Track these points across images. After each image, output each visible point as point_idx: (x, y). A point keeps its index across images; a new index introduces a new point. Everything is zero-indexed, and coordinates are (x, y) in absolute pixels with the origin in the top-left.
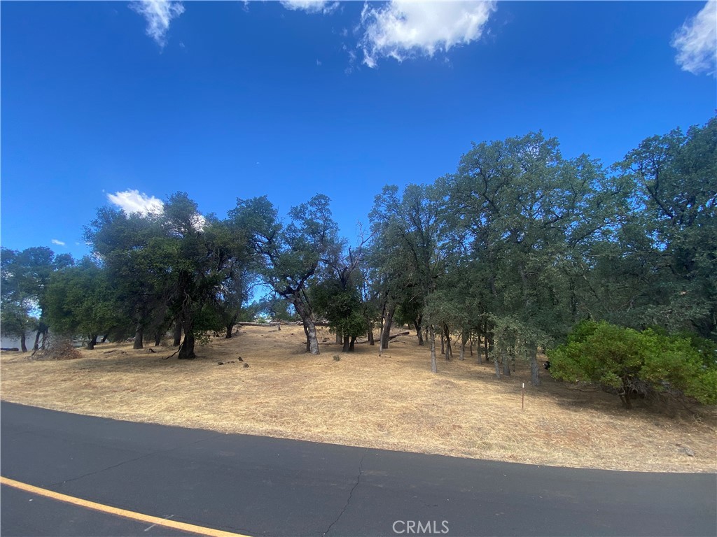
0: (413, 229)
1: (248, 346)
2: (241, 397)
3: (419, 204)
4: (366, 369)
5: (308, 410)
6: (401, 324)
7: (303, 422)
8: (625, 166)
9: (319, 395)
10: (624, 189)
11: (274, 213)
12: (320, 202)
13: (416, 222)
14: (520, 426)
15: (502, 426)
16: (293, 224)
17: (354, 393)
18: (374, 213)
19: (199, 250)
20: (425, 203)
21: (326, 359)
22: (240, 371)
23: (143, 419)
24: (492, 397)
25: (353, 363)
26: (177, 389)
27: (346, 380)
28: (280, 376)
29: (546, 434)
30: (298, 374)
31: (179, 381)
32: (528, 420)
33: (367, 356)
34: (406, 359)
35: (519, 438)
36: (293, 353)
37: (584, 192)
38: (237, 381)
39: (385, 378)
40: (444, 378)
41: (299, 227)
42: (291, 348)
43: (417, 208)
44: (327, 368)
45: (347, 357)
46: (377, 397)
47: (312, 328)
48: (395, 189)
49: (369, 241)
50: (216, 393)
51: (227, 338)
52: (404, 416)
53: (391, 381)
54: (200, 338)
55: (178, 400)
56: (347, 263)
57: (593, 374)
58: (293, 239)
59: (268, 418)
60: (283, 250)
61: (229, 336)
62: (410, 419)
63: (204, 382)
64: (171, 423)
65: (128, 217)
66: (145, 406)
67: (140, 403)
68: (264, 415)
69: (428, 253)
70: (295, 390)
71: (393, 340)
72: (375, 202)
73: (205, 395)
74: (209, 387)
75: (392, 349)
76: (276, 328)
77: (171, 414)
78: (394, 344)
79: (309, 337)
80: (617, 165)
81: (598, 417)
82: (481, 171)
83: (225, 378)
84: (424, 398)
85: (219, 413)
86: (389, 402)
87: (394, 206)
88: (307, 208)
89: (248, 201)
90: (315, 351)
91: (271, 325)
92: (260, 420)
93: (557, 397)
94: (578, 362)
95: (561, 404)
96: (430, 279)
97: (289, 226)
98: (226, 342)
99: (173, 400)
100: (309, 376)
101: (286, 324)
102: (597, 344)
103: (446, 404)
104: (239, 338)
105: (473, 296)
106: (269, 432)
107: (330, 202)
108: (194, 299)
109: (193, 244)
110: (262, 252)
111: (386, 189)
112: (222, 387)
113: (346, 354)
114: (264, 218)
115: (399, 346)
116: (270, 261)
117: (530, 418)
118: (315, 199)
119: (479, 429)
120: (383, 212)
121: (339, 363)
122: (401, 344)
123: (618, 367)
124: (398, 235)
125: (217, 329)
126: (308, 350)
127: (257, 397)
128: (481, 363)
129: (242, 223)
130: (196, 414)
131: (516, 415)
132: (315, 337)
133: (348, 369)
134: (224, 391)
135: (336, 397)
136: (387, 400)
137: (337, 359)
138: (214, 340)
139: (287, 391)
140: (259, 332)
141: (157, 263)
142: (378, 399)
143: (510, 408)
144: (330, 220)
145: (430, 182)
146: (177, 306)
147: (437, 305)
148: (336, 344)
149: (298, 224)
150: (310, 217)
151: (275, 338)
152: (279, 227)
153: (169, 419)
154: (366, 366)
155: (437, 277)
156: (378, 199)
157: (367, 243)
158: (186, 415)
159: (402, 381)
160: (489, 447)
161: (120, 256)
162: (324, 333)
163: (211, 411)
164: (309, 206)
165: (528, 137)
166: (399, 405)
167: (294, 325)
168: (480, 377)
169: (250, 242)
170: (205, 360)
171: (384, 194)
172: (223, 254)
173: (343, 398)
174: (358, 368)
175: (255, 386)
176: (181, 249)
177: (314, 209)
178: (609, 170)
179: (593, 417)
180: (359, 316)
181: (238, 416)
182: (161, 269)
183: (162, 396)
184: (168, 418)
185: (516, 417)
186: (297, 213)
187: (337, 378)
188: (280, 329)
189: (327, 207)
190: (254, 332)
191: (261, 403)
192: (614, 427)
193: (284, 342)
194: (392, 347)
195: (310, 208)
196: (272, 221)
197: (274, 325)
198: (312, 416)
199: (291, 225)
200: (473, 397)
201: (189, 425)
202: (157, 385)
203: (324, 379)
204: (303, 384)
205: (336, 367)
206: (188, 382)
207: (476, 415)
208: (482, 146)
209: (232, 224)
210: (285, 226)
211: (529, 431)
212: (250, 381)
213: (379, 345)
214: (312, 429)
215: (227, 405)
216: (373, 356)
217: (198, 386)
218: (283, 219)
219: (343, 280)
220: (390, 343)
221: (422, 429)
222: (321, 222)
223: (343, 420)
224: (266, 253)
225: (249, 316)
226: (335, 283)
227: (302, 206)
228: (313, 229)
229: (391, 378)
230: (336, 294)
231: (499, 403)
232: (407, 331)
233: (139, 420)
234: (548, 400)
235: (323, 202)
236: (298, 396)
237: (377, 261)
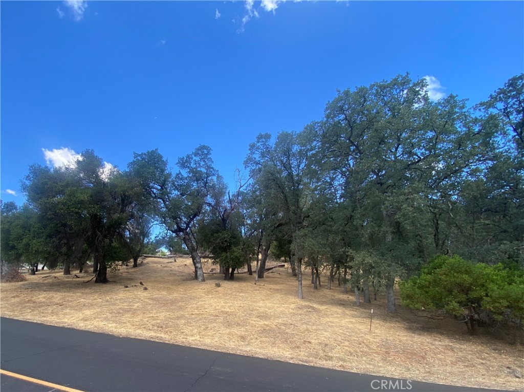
0: (285, 174)
1: (149, 274)
2: (138, 312)
3: (289, 150)
4: (241, 294)
5: (188, 323)
6: (277, 257)
7: (183, 332)
9: (198, 313)
11: (165, 164)
12: (203, 152)
13: (287, 166)
14: (363, 345)
15: (347, 343)
16: (180, 173)
17: (227, 313)
18: (249, 161)
19: (105, 198)
20: (296, 148)
21: (210, 285)
22: (141, 294)
23: (64, 325)
24: (347, 320)
25: (231, 289)
26: (92, 305)
27: (222, 302)
28: (170, 297)
29: (386, 352)
30: (185, 296)
31: (94, 299)
32: (372, 340)
33: (243, 285)
34: (278, 287)
35: (360, 354)
36: (184, 280)
38: (137, 300)
39: (256, 302)
40: (307, 304)
41: (186, 176)
42: (182, 276)
43: (287, 153)
44: (209, 292)
45: (227, 285)
46: (245, 316)
47: (198, 260)
48: (268, 137)
49: (246, 185)
50: (120, 308)
51: (134, 267)
52: (264, 331)
53: (261, 304)
54: (110, 267)
55: (92, 313)
56: (228, 206)
57: (438, 302)
58: (181, 185)
59: (156, 328)
60: (173, 195)
61: (135, 265)
62: (269, 333)
63: (112, 300)
64: (83, 328)
65: (52, 170)
66: (67, 316)
67: (65, 314)
68: (153, 325)
69: (298, 195)
70: (180, 308)
71: (270, 271)
72: (250, 149)
73: (111, 309)
74: (115, 304)
75: (268, 279)
76: (172, 260)
77: (86, 323)
78: (271, 275)
79: (196, 268)
80: (482, 104)
81: (440, 341)
82: (346, 117)
83: (128, 298)
84: (285, 319)
85: (120, 323)
86: (254, 321)
87: (266, 153)
88: (192, 158)
89: (142, 154)
90: (200, 278)
91: (169, 258)
92: (149, 329)
93: (408, 323)
94: (427, 292)
95: (410, 329)
96: (299, 219)
97: (177, 175)
98: (133, 270)
99: (88, 312)
100: (194, 298)
101: (181, 257)
103: (302, 324)
104: (143, 267)
106: (152, 338)
107: (211, 152)
108: (105, 237)
109: (101, 192)
110: (156, 197)
111: (260, 137)
112: (126, 304)
113: (226, 282)
114: (157, 168)
115: (275, 276)
116: (162, 205)
117: (374, 338)
118: (198, 149)
119: (326, 345)
120: (258, 159)
121: (220, 288)
122: (276, 275)
123: (463, 298)
124: (269, 180)
125: (125, 260)
126: (196, 277)
127: (150, 313)
128: (346, 292)
129: (138, 173)
130: (103, 323)
131: (363, 335)
132: (201, 268)
133: (226, 293)
134: (126, 307)
135: (212, 315)
136: (252, 319)
137: (218, 285)
138: (121, 268)
139: (174, 309)
140: (159, 263)
141: (73, 208)
142: (245, 318)
143: (359, 330)
144: (212, 168)
146: (91, 242)
148: (220, 273)
150: (194, 166)
151: (171, 267)
152: (170, 174)
153: (82, 326)
154: (242, 292)
155: (309, 216)
156: (252, 147)
157: (244, 187)
158: (96, 324)
159: (269, 305)
160: (331, 358)
161: (46, 203)
162: (209, 265)
163: (114, 322)
164: (193, 156)
166: (262, 323)
167: (187, 258)
168: (342, 303)
169: (146, 190)
170: (115, 284)
171: (258, 142)
172: (125, 200)
173: (217, 316)
174: (234, 293)
175: (150, 304)
176: (91, 196)
177: (197, 159)
179: (435, 340)
181: (133, 325)
182: (77, 213)
183: (81, 310)
184: (82, 325)
185: (362, 337)
186: (183, 163)
187: (216, 300)
188: (175, 261)
189: (209, 156)
190: (155, 263)
191: (153, 317)
192: (452, 350)
193: (178, 271)
194: (267, 277)
195: (194, 158)
196: (163, 171)
197: (171, 257)
198: (190, 328)
199: (179, 174)
200: (328, 320)
201: (96, 330)
202: (78, 301)
203: (205, 301)
204: (187, 304)
205: (216, 291)
206: (101, 300)
207: (326, 333)
208: (347, 93)
209: (130, 174)
210: (174, 175)
211: (370, 349)
212: (147, 300)
213: (256, 276)
214: (188, 337)
215: (126, 317)
216: (249, 284)
217: (108, 303)
218: (173, 169)
219: (224, 220)
220: (265, 274)
221: (277, 342)
222: (204, 170)
223: (214, 332)
224: (159, 198)
225: (153, 250)
226: (218, 223)
227: (188, 157)
228: (197, 176)
229: (261, 301)
231: (351, 326)
232: (283, 264)
233: (61, 325)
234: (398, 324)
235: (206, 151)
236: (182, 313)
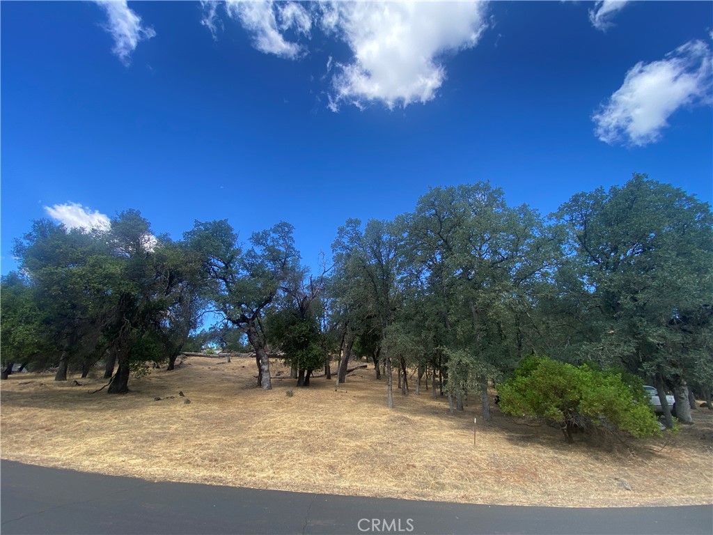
0: (373, 262)
1: (192, 380)
2: (178, 438)
3: (380, 238)
4: (321, 405)
5: (254, 452)
6: (360, 356)
7: (247, 466)
8: (559, 217)
9: (267, 435)
10: (558, 238)
11: (234, 238)
12: (284, 230)
13: (377, 255)
14: (472, 464)
15: (455, 464)
16: (253, 250)
17: (306, 432)
18: (337, 244)
19: (147, 272)
20: (385, 237)
21: (278, 394)
22: (180, 409)
23: (56, 463)
24: (446, 433)
25: (307, 399)
26: (101, 429)
27: (298, 418)
28: (225, 413)
29: (497, 471)
30: (245, 411)
31: (106, 419)
32: (479, 456)
33: (322, 392)
34: (361, 394)
35: (472, 476)
36: (242, 388)
37: (526, 237)
38: (175, 419)
39: (339, 415)
40: (399, 414)
41: (259, 253)
42: (240, 382)
43: (378, 241)
44: (278, 405)
45: (301, 393)
46: (331, 435)
47: (265, 361)
48: (358, 222)
49: (331, 270)
50: (149, 433)
51: (168, 369)
52: (358, 456)
53: (346, 417)
54: (136, 369)
55: (102, 442)
56: (307, 292)
57: (538, 408)
58: (252, 265)
59: (207, 462)
60: (241, 275)
61: (171, 367)
62: (364, 458)
63: (135, 420)
64: (90, 469)
65: (68, 231)
66: (60, 449)
67: (56, 445)
68: (203, 458)
69: (387, 285)
70: (241, 430)
71: (351, 373)
72: (338, 233)
73: (134, 435)
74: (140, 427)
75: (350, 384)
76: (226, 360)
77: (91, 459)
78: (351, 378)
79: (261, 370)
80: (552, 215)
81: (544, 452)
82: (436, 212)
83: (161, 416)
84: (379, 436)
85: (150, 457)
86: (342, 442)
87: (356, 238)
88: (269, 235)
89: (206, 223)
90: (266, 386)
91: (220, 357)
92: (197, 465)
93: (507, 432)
94: (524, 396)
95: (510, 440)
96: (388, 311)
97: (249, 251)
98: (167, 374)
99: (95, 442)
100: (258, 414)
101: (237, 356)
102: (540, 379)
103: (400, 441)
104: (182, 370)
105: (429, 329)
106: (206, 479)
107: (293, 230)
108: (135, 325)
109: (141, 264)
110: (217, 277)
111: (350, 222)
112: (157, 426)
113: (300, 389)
114: (223, 241)
115: (357, 380)
116: (224, 287)
117: (482, 455)
118: (278, 226)
119: (433, 468)
120: (346, 243)
121: (292, 398)
122: (358, 378)
123: (559, 401)
124: (359, 267)
125: (158, 360)
126: (260, 384)
127: (196, 438)
128: (436, 398)
129: (198, 246)
130: (121, 459)
131: (469, 451)
132: (268, 371)
133: (301, 405)
134: (158, 431)
135: (286, 437)
136: (339, 439)
137: (290, 394)
138: (153, 372)
139: (232, 431)
140: (206, 364)
141: (95, 283)
142: (331, 438)
143: (463, 444)
144: (293, 248)
145: (391, 219)
146: (113, 332)
147: (395, 337)
148: (290, 378)
149: (259, 250)
150: (272, 244)
151: (223, 370)
152: (239, 251)
153: (87, 465)
154: (320, 402)
155: (395, 309)
156: (341, 231)
157: (329, 273)
158: (110, 460)
159: (357, 418)
160: (442, 487)
161: (52, 274)
162: (279, 366)
163: (140, 456)
164: (271, 232)
165: (478, 185)
166: (352, 444)
167: (245, 357)
168: (435, 412)
169: (204, 266)
170: (139, 395)
171: (348, 227)
172: (174, 277)
173: (294, 438)
174: (312, 404)
175: (195, 425)
176: (126, 269)
177: (276, 236)
178: (546, 219)
179: (539, 451)
180: (316, 349)
181: (171, 460)
182: (98, 291)
183: (82, 437)
184: (87, 463)
185: (468, 454)
186: (258, 239)
187: (289, 415)
188: (229, 361)
189: (290, 235)
190: (201, 364)
191: (201, 444)
192: (559, 461)
193: (233, 376)
194: (349, 381)
195: (272, 235)
196: (231, 245)
197: (223, 357)
198: (258, 458)
199: (251, 251)
200: (427, 434)
201: (112, 471)
202: (78, 423)
203: (274, 417)
204: (250, 423)
205: (288, 403)
206: (116, 421)
207: (430, 452)
208: (438, 190)
209: (186, 246)
210: (244, 251)
211: (480, 469)
212: (190, 419)
213: (335, 379)
214: (256, 474)
215: (159, 448)
216: (329, 391)
217: (127, 425)
218: (244, 244)
219: (302, 309)
220: (347, 377)
221: (376, 470)
222: (283, 249)
223: (292, 463)
224: (221, 278)
225: (196, 346)
226: (294, 312)
227: (265, 232)
228: (274, 256)
229: (346, 414)
230: (294, 324)
231: (452, 440)
232: (365, 364)
233: (51, 465)
234: (498, 435)
235: (286, 229)
236: (244, 437)
237: (338, 292)
